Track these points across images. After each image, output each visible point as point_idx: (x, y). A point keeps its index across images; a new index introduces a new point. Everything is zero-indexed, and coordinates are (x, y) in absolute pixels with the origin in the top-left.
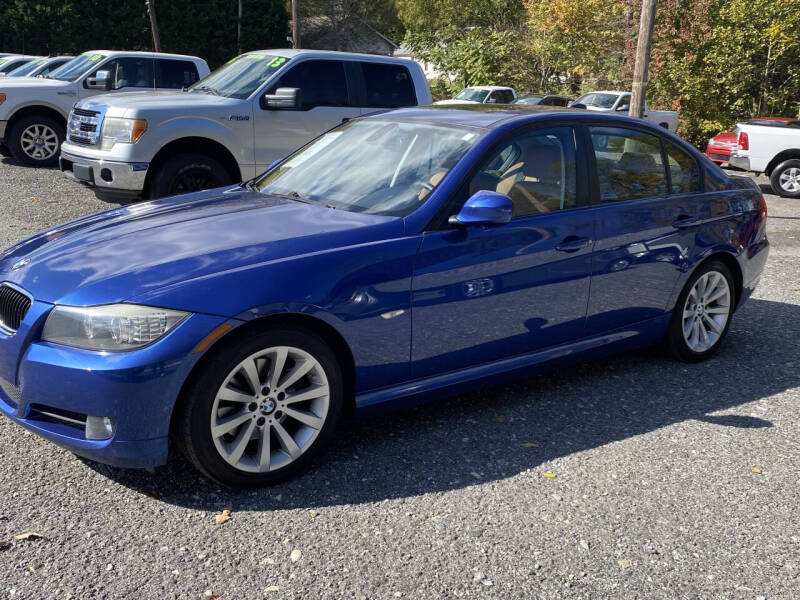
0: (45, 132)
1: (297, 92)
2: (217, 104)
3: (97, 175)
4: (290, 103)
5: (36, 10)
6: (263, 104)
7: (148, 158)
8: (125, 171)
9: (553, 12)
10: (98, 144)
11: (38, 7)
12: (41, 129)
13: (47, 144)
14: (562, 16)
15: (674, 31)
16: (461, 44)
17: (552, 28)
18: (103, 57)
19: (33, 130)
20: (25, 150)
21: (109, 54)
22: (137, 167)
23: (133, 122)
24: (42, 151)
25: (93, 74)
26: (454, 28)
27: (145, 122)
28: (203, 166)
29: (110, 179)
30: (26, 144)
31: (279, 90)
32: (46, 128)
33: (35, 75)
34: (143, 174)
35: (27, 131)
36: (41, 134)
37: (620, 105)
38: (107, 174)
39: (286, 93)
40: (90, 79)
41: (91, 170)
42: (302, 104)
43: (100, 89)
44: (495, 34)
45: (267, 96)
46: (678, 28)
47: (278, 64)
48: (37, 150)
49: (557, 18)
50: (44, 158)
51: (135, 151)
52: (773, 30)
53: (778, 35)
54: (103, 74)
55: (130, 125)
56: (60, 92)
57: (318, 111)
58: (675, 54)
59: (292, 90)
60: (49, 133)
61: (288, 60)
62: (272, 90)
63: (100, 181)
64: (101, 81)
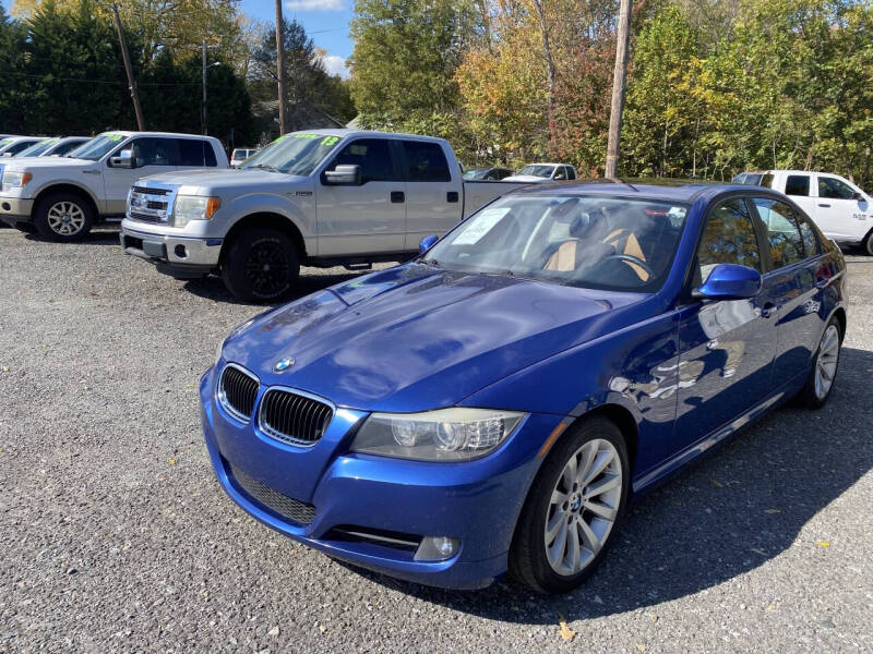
0: (71, 209)
1: (357, 169)
2: (283, 181)
3: (171, 250)
4: (350, 179)
5: (10, 95)
6: (324, 180)
7: (222, 234)
8: (199, 246)
9: (486, 98)
10: (171, 222)
11: (12, 93)
12: (67, 207)
13: (74, 220)
14: (495, 101)
15: (590, 113)
16: (406, 124)
17: (487, 110)
18: (124, 138)
19: (59, 208)
20: (53, 226)
21: (130, 135)
22: (211, 242)
23: (207, 200)
24: (68, 227)
25: (117, 153)
26: (399, 109)
27: (217, 198)
28: (273, 240)
29: (184, 255)
30: (53, 221)
31: (338, 167)
32: (72, 206)
33: (48, 154)
34: (217, 249)
35: (53, 208)
36: (67, 210)
37: (556, 175)
38: (180, 250)
39: (345, 170)
40: (114, 158)
41: (164, 247)
42: (360, 179)
43: (125, 167)
44: (435, 116)
45: (327, 173)
46: (593, 110)
47: (332, 143)
48: (63, 226)
49: (490, 102)
50: (70, 233)
51: (210, 228)
52: (670, 111)
53: (673, 117)
54: (128, 154)
55: (204, 203)
56: (86, 171)
57: (371, 185)
58: (592, 131)
59: (351, 167)
60: (75, 210)
61: (340, 139)
62: (331, 167)
63: (173, 257)
64: (125, 160)
